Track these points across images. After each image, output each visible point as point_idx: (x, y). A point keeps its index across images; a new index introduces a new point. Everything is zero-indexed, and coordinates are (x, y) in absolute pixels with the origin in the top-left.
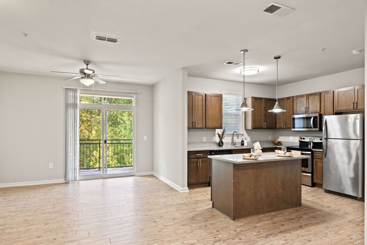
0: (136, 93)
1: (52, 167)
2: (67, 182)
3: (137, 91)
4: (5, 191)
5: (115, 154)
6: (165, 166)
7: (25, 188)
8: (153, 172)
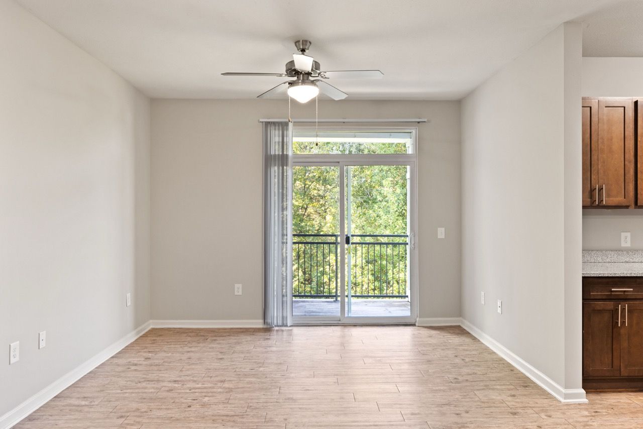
0: (419, 122)
1: (240, 293)
2: (269, 327)
3: (420, 118)
4: (155, 338)
5: (368, 262)
6: (499, 310)
7: (190, 334)
8: (461, 318)
